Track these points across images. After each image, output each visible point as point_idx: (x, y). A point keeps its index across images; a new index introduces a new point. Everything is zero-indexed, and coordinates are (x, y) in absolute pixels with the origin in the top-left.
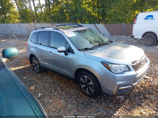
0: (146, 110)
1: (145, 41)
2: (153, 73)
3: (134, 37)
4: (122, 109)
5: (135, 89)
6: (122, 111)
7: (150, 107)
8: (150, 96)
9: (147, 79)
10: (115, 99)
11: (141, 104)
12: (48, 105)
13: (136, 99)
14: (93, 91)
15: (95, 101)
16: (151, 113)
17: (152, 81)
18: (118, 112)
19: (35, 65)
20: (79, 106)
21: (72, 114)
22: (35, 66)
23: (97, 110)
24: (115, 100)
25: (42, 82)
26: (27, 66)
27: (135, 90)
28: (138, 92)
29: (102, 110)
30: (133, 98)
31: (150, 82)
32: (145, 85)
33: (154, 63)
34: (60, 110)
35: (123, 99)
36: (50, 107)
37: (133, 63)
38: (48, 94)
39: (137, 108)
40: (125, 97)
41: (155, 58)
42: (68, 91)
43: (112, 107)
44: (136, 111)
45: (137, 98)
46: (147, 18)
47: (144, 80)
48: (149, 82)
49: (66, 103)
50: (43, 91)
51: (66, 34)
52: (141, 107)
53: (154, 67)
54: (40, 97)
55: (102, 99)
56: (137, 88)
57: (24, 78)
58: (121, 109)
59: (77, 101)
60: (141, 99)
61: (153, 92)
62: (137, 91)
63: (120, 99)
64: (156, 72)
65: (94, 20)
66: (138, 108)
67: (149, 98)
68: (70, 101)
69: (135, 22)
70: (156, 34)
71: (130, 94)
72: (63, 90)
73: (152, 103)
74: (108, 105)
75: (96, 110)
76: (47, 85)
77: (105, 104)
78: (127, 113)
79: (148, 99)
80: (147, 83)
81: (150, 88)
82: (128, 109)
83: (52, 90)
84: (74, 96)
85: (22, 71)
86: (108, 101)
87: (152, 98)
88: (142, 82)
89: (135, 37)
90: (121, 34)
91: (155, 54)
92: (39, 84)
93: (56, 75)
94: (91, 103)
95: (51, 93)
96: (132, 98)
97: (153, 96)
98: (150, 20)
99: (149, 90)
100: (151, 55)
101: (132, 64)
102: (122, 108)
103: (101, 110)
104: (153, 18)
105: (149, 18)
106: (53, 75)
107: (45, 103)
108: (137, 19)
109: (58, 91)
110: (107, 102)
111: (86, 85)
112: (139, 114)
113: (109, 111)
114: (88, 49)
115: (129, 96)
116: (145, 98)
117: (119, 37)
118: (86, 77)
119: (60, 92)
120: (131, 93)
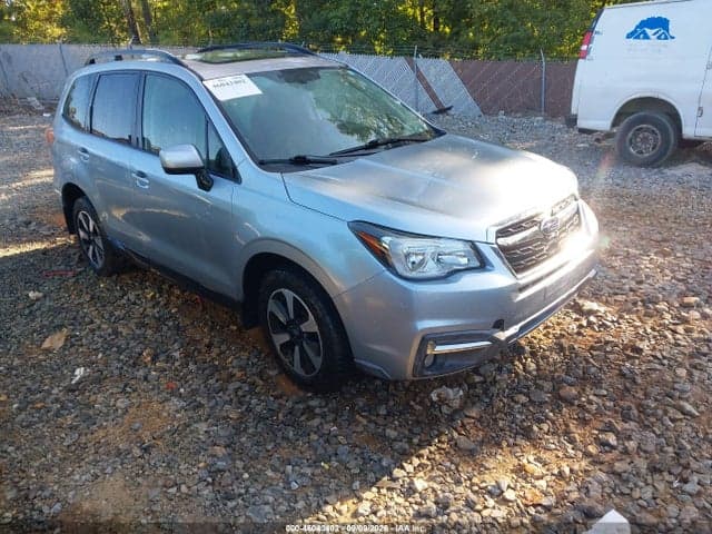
0: (545, 456)
1: (628, 144)
2: (627, 287)
3: (575, 120)
4: (439, 449)
5: (526, 359)
6: (437, 457)
7: (572, 441)
8: (584, 390)
9: (591, 312)
10: (421, 403)
11: (530, 427)
12: (105, 424)
13: (517, 403)
14: (318, 362)
15: (326, 410)
16: (567, 470)
17: (613, 322)
18: (416, 461)
19: (86, 237)
20: (245, 430)
21: (201, 465)
22: (89, 242)
23: (321, 451)
24: (418, 407)
25: (107, 316)
26: (60, 241)
27: (524, 365)
28: (535, 373)
29: (343, 449)
30: (505, 400)
31: (600, 326)
32: (576, 341)
33: (643, 243)
34: (149, 446)
35: (456, 404)
36: (111, 431)
37: (503, 233)
38: (116, 372)
39: (508, 446)
40: (467, 396)
41: (655, 223)
42: (217, 363)
43: (395, 440)
44: (499, 457)
45: (523, 399)
46: (638, 33)
47: (577, 320)
48: (594, 330)
49: (190, 413)
50: (100, 355)
51: (209, 84)
52: (529, 438)
53: (637, 261)
54: (78, 383)
55: (361, 402)
56: (533, 354)
57: (31, 294)
58: (432, 449)
59: (244, 408)
60: (541, 404)
61: (605, 374)
62: (533, 366)
63: (443, 401)
64: (640, 282)
65: (413, 37)
66: (515, 445)
67: (576, 402)
68: (212, 408)
69: (584, 47)
70: (675, 109)
71: (495, 382)
72: (196, 354)
73: (584, 422)
74: (380, 430)
75: (316, 450)
76: (125, 332)
77: (370, 421)
78: (457, 469)
79: (572, 404)
80: (588, 332)
81: (593, 356)
82: (467, 450)
83: (140, 354)
84: (238, 384)
85: (32, 264)
86: (383, 411)
87: (590, 402)
88: (565, 327)
89: (582, 124)
90: (528, 109)
91: (658, 203)
92: (92, 322)
93: (179, 288)
94: (303, 418)
95: (135, 365)
96: (501, 400)
97: (597, 392)
98: (653, 40)
99: (588, 362)
100: (641, 206)
101: (497, 237)
102: (443, 443)
103: (341, 449)
104: (668, 31)
105: (648, 30)
106: (165, 287)
107: (91, 412)
108: (596, 37)
109: (169, 359)
110: (378, 415)
111: (292, 335)
112: (512, 471)
113: (375, 457)
114: (309, 162)
115: (486, 392)
116: (559, 400)
117: (515, 120)
118: (289, 294)
119: (177, 364)
120: (498, 378)
